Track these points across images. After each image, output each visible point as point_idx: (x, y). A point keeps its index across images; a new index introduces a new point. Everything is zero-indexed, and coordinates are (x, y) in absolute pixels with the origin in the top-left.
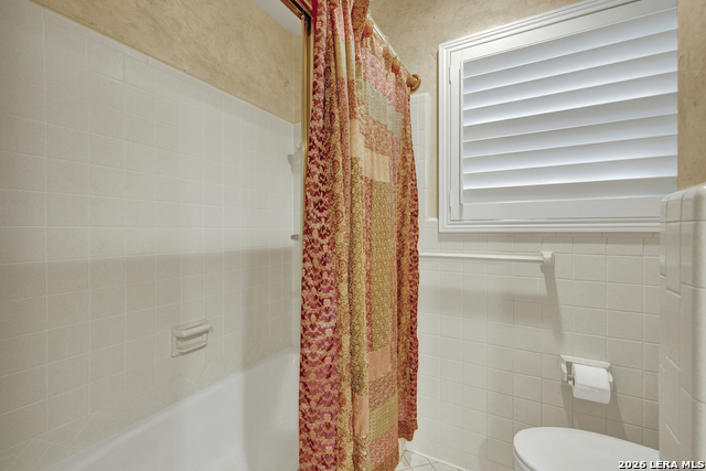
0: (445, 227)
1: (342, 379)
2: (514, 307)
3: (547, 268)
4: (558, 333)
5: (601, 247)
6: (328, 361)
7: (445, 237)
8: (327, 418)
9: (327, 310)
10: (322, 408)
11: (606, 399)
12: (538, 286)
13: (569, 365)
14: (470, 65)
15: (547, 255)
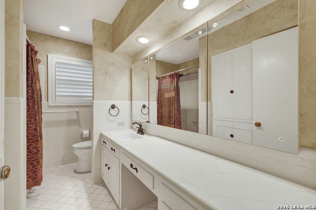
0: (50, 104)
1: (38, 136)
2: (70, 122)
3: (77, 113)
4: (80, 126)
5: (87, 108)
6: (34, 133)
7: (49, 107)
8: (34, 145)
9: (33, 123)
10: (33, 144)
11: (88, 136)
12: (75, 117)
13: (82, 132)
14: (58, 63)
15: (78, 110)
